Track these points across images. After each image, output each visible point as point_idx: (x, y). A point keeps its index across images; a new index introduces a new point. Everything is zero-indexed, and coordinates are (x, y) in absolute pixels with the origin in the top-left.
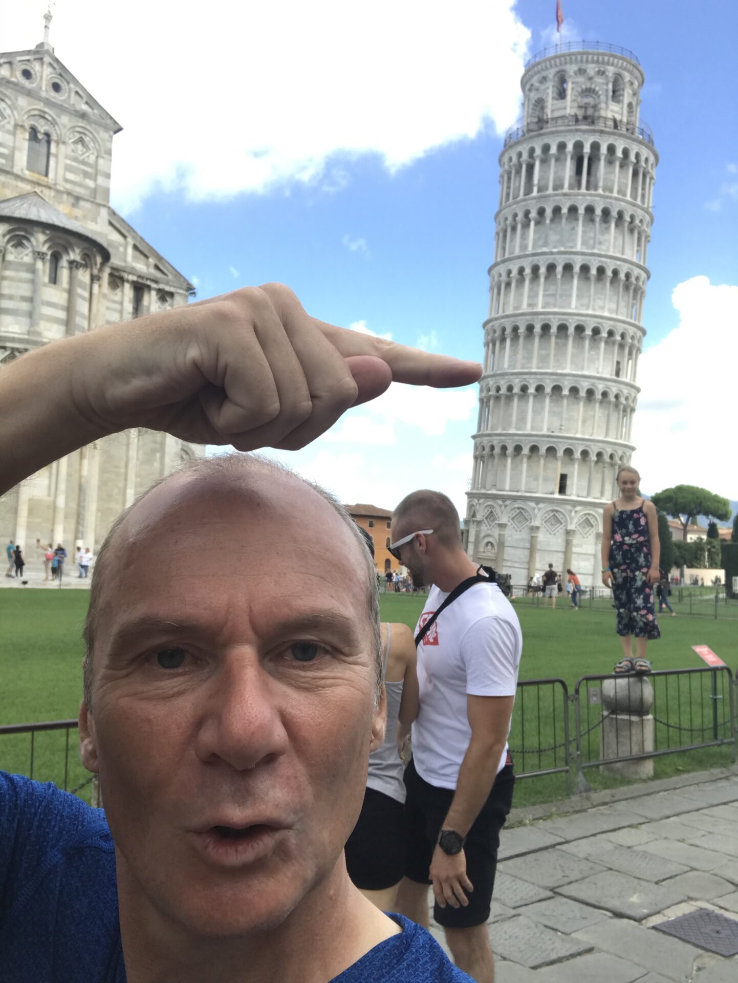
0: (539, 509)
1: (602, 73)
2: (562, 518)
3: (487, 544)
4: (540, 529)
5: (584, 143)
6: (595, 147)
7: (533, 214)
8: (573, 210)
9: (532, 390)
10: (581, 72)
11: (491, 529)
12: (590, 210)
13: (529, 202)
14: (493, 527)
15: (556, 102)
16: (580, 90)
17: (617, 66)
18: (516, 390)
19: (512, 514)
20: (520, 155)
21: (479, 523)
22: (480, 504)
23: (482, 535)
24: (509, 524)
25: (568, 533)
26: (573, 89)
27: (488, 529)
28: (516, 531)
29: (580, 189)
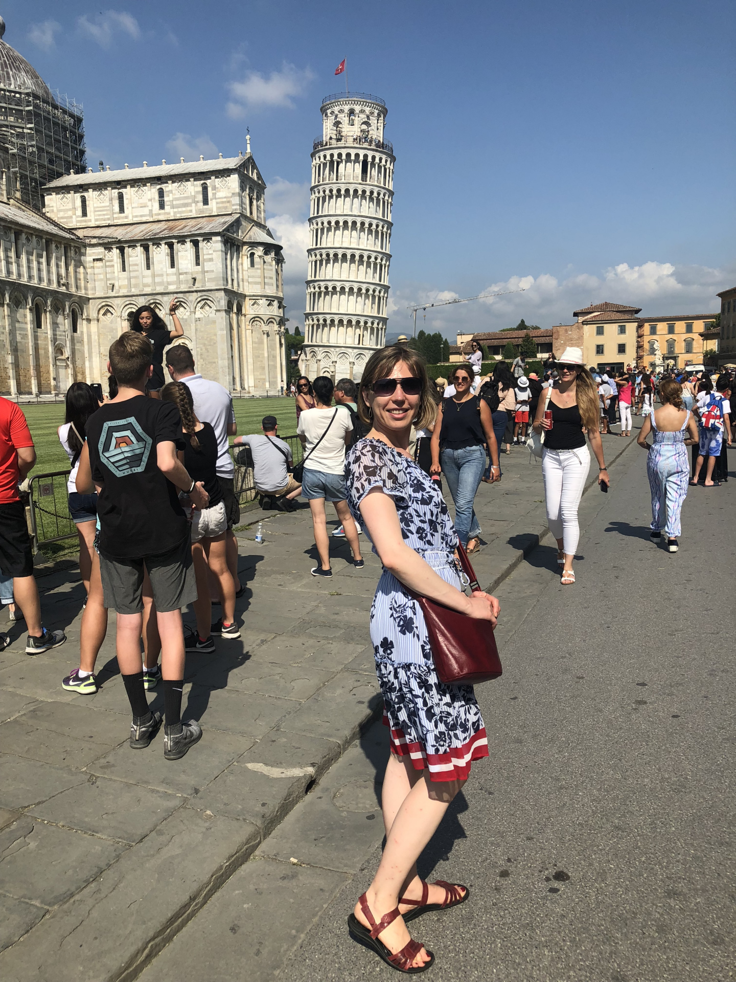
0: (354, 352)
1: (372, 113)
3: (325, 372)
4: (355, 363)
5: (368, 155)
6: (374, 158)
8: (364, 192)
9: (347, 290)
10: (362, 111)
11: (327, 364)
12: (372, 193)
14: (329, 362)
15: (348, 126)
16: (362, 121)
17: (378, 110)
18: (338, 289)
19: (339, 355)
20: (332, 155)
21: (320, 360)
23: (321, 367)
24: (338, 361)
26: (357, 120)
27: (325, 363)
28: (342, 364)
29: (366, 181)
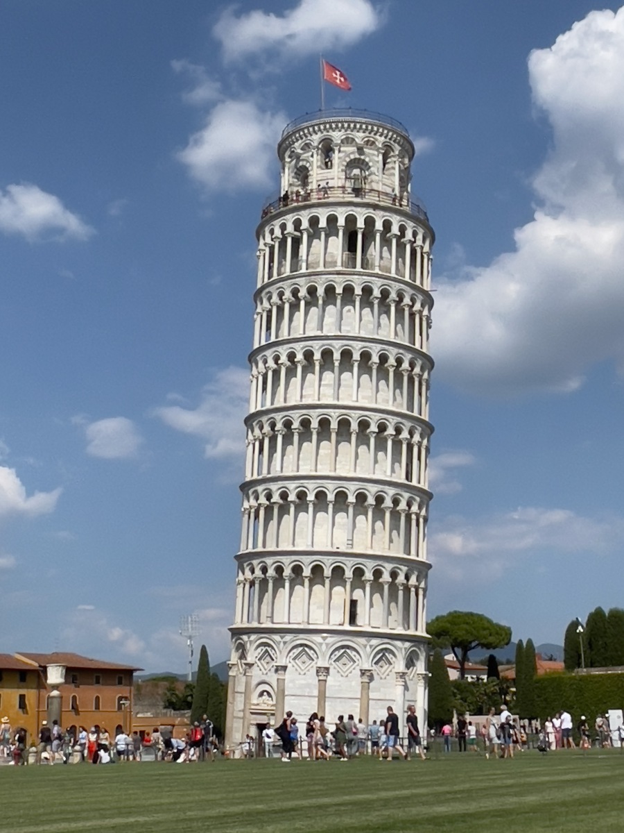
0: (327, 644)
1: (371, 143)
2: (355, 656)
3: (261, 694)
4: (331, 671)
5: (358, 217)
6: (370, 222)
7: (303, 293)
8: (349, 290)
9: (311, 497)
10: (348, 141)
11: (267, 674)
12: (367, 291)
13: (297, 279)
14: (270, 670)
15: (320, 171)
16: (348, 160)
17: (386, 137)
18: (292, 498)
19: (294, 653)
20: (283, 227)
21: (250, 665)
22: (251, 642)
23: (254, 682)
24: (289, 666)
25: (363, 672)
26: (339, 158)
27: (263, 674)
28: (300, 674)
29: (355, 268)
